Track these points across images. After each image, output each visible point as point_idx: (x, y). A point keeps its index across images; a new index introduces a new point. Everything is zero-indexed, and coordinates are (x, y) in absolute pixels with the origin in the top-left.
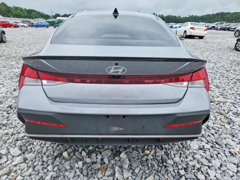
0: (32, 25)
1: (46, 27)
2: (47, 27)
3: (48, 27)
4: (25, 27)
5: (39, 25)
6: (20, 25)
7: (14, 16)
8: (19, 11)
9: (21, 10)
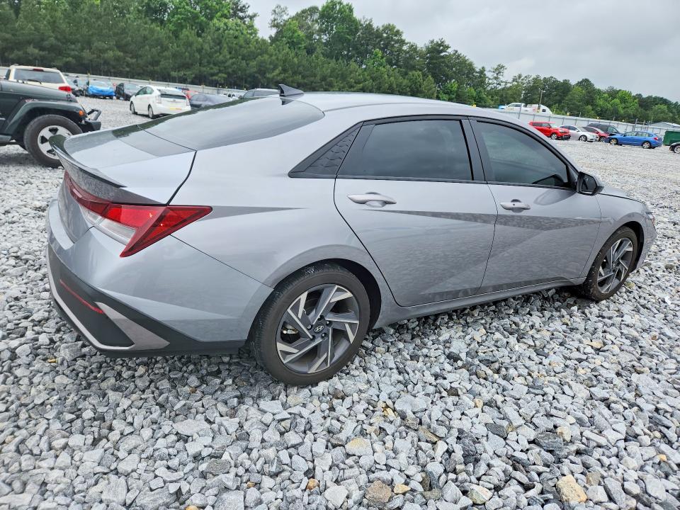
0: (609, 138)
1: (646, 145)
2: (651, 147)
3: (654, 148)
4: (586, 140)
5: (628, 140)
6: (575, 136)
7: (597, 112)
8: (617, 101)
9: (624, 97)
